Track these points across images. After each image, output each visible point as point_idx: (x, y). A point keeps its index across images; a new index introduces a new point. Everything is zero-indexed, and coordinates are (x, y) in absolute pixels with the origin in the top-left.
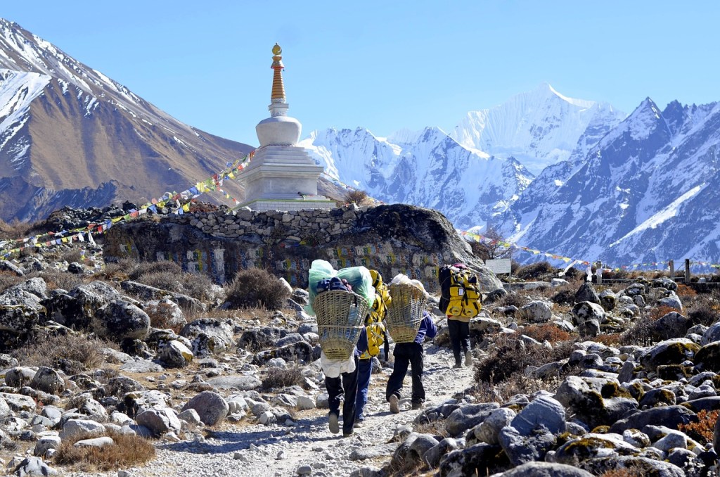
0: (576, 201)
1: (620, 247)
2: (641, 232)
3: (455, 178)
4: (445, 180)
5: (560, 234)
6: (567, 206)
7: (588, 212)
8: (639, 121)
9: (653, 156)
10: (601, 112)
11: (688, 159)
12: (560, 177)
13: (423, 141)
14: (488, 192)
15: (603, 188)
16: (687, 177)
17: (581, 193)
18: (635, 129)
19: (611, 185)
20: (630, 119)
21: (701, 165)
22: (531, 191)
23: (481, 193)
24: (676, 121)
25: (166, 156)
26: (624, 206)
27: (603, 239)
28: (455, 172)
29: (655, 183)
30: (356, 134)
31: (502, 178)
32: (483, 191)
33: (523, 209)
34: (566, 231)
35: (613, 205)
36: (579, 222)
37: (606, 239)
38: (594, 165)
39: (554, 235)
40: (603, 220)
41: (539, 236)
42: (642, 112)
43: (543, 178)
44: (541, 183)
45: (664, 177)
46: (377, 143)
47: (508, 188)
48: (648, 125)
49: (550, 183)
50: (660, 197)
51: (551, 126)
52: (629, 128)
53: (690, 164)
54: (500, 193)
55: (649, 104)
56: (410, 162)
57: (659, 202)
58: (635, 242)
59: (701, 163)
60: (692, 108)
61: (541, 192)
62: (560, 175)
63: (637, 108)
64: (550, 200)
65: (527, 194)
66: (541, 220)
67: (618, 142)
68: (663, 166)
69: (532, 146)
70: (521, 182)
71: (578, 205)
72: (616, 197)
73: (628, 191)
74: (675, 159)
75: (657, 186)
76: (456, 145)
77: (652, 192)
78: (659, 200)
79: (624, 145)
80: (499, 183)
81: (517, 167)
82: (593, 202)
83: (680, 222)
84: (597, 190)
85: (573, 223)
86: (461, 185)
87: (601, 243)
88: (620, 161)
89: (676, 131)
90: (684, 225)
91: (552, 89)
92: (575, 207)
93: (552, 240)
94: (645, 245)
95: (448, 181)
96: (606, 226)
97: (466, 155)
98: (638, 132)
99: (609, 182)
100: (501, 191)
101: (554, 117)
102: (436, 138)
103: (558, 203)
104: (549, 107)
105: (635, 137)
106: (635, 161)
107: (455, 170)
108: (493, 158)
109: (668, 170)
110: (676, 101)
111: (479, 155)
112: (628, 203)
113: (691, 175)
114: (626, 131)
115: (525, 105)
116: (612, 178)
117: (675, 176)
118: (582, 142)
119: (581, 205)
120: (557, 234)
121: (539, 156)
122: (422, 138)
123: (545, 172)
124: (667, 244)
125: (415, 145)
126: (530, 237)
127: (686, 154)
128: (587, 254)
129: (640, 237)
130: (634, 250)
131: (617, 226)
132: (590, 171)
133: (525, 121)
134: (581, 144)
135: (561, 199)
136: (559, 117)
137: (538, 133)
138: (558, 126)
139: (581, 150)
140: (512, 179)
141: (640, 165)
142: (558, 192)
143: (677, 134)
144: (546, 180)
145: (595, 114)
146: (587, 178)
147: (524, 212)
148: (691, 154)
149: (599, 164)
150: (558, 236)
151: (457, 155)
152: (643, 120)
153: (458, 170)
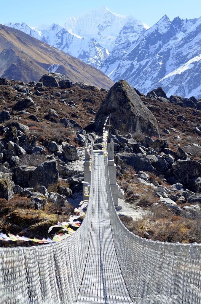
0: (135, 60)
1: (164, 82)
2: (173, 76)
3: (67, 47)
4: (62, 48)
5: (129, 74)
6: (131, 62)
7: (141, 65)
8: (162, 25)
9: (168, 41)
10: (130, 20)
11: (189, 43)
12: (126, 49)
13: (52, 30)
14: (82, 54)
15: (146, 54)
16: (190, 52)
17: (137, 57)
18: (160, 29)
19: (150, 54)
20: (157, 24)
21: (197, 47)
22: (113, 55)
23: (79, 54)
24: (178, 26)
25: (3, 35)
26: (161, 63)
27: (152, 78)
28: (67, 44)
29: (173, 54)
30: (22, 25)
31: (88, 48)
32: (80, 53)
33: (110, 63)
34: (131, 74)
35: (156, 63)
36: (137, 70)
37: (153, 78)
38: (143, 44)
39: (126, 75)
40: (151, 69)
41: (119, 75)
42: (163, 21)
43: (118, 49)
44: (117, 51)
45: (177, 51)
46: (31, 30)
47: (92, 52)
48: (166, 27)
49: (121, 52)
50: (176, 60)
51: (107, 25)
52: (158, 28)
53: (190, 45)
54: (88, 55)
55: (167, 18)
56: (46, 39)
57: (176, 62)
58: (171, 80)
59: (196, 45)
60: (186, 20)
61: (117, 55)
62: (126, 48)
63: (161, 19)
64: (123, 59)
65: (111, 56)
66: (120, 68)
67: (153, 34)
68: (176, 46)
69: (99, 34)
70: (97, 50)
71: (136, 62)
72: (157, 59)
73: (162, 56)
74: (182, 43)
75: (174, 55)
76: (67, 32)
77: (172, 57)
78: (176, 61)
79: (155, 36)
80: (87, 50)
81: (95, 43)
82: (142, 60)
83: (196, 72)
84: (144, 55)
85: (134, 70)
86: (69, 50)
87: (151, 79)
88: (153, 43)
89: (178, 30)
90: (198, 73)
91: (107, 9)
92: (135, 63)
93: (125, 77)
94: (176, 82)
95: (63, 48)
96: (152, 72)
97: (71, 37)
98: (162, 30)
99: (149, 52)
100: (88, 53)
101: (109, 22)
102: (58, 29)
103: (127, 61)
104: (106, 17)
105: (160, 32)
106: (161, 43)
107: (67, 43)
108: (83, 38)
109: (179, 48)
110: (178, 17)
111: (77, 37)
112: (162, 62)
113: (192, 51)
114: (156, 29)
115: (95, 15)
116: (150, 50)
117: (184, 51)
118: (121, 33)
119: (137, 62)
120: (127, 74)
121: (102, 38)
122: (52, 28)
123: (119, 46)
124: (189, 82)
125: (48, 32)
126: (115, 76)
127: (188, 41)
128: (144, 84)
129: (173, 78)
130: (171, 84)
131: (158, 72)
132: (141, 47)
133: (95, 23)
134: (121, 34)
135: (129, 59)
136: (111, 22)
137: (101, 28)
138: (110, 25)
139: (121, 36)
140: (93, 48)
141: (163, 45)
142: (127, 56)
143: (179, 32)
144: (119, 50)
145: (127, 21)
146: (140, 50)
147: (110, 64)
148: (190, 41)
149: (145, 44)
150: (128, 76)
151: (67, 37)
152: (164, 25)
153: (68, 43)
